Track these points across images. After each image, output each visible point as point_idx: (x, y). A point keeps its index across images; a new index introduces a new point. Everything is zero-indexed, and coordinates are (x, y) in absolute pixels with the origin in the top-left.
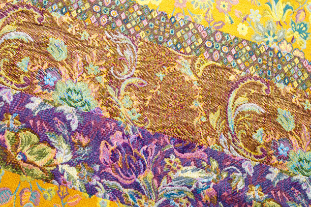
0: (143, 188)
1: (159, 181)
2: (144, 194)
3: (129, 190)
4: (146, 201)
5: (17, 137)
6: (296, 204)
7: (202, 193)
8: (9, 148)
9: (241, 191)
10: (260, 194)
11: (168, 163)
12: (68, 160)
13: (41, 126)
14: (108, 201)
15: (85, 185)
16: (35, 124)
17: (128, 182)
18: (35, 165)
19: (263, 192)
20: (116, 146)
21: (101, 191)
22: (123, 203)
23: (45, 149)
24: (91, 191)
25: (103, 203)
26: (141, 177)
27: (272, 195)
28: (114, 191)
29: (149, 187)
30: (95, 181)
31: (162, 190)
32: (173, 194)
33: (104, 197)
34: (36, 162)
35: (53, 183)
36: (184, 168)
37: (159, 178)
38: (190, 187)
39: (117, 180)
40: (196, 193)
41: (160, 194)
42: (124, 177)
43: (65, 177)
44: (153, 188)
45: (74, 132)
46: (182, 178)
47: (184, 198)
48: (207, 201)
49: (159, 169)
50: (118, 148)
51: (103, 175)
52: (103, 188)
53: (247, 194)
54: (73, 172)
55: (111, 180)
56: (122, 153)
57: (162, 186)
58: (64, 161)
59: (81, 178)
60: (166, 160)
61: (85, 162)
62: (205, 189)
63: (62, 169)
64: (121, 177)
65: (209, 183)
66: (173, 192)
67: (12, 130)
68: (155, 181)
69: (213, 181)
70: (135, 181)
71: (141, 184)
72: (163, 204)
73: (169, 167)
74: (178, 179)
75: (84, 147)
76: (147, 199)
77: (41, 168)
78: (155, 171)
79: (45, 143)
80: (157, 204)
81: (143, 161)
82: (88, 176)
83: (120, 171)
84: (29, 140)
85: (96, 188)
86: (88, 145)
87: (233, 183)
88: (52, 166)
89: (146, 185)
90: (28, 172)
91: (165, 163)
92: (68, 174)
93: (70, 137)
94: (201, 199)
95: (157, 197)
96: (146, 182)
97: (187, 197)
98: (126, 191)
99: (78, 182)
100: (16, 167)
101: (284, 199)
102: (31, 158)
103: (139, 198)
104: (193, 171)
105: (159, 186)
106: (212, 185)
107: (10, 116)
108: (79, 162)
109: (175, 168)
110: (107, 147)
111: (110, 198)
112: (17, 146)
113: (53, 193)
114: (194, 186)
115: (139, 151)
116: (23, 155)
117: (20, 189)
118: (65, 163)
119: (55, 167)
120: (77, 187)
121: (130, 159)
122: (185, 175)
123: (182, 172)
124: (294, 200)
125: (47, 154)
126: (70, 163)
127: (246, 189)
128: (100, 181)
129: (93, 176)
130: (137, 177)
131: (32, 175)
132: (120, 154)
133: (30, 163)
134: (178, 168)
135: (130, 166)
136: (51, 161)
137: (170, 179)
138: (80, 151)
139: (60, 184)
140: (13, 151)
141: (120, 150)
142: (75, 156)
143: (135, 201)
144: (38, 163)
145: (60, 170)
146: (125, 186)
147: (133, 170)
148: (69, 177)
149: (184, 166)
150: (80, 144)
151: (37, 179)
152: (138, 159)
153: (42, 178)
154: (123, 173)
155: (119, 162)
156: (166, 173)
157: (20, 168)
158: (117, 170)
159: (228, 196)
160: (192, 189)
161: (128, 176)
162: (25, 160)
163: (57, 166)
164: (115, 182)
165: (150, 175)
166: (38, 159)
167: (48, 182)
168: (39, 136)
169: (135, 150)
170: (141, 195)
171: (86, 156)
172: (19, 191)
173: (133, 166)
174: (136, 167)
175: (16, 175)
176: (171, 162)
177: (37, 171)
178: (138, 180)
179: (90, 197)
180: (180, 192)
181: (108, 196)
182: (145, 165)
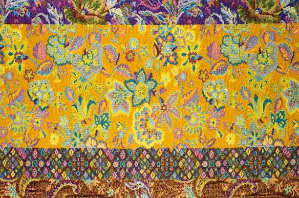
0: (167, 9)
2: (168, 13)
3: (157, 14)
4: (170, 18)
7: (208, 0)
8: (76, 7)
12: (114, 4)
14: (145, 26)
15: (128, 19)
17: (156, 8)
18: (94, 15)
21: (139, 20)
22: (155, 24)
23: (98, 1)
24: (133, 22)
25: (142, 27)
26: (164, 2)
28: (148, 17)
29: (171, 7)
30: (134, 15)
31: (180, 7)
32: (188, 7)
33: (142, 24)
34: (94, 13)
35: (107, 24)
39: (149, 9)
40: (203, 2)
41: (179, 10)
42: (153, 5)
43: (115, 17)
44: (174, 7)
47: (196, 8)
48: (212, 5)
51: (139, 8)
52: (140, 18)
54: (118, 12)
55: (145, 10)
57: (179, 4)
58: (112, 6)
59: (125, 14)
61: (126, 2)
63: (111, 12)
64: (151, 6)
68: (174, 2)
70: (161, 7)
71: (165, 7)
72: (182, 17)
76: (171, 16)
77: (98, 16)
80: (178, 18)
82: (129, 12)
83: (150, 2)
85: (136, 19)
88: (105, 12)
89: (168, 6)
90: (91, 22)
92: (116, 15)
94: (207, 5)
95: (177, 13)
96: (169, 4)
97: (198, 7)
98: (156, 15)
99: (123, 18)
100: (82, 21)
102: (91, 11)
103: (165, 17)
105: (177, 5)
108: (122, 4)
111: (146, 24)
112: (80, 5)
113: (109, 31)
116: (85, 10)
117: (88, 34)
118: (113, 7)
119: (107, 13)
120: (123, 23)
125: (100, 4)
126: (117, 7)
128: (137, 13)
129: (133, 11)
130: (161, 3)
131: (94, 23)
133: (91, 15)
136: (104, 9)
139: (112, 24)
140: (78, 10)
143: (163, 20)
144: (96, 12)
145: (110, 13)
146: (155, 12)
148: (117, 17)
151: (97, 24)
153: (100, 23)
154: (152, 2)
157: (85, 20)
158: (148, 2)
161: (156, 4)
162: (87, 14)
163: (108, 11)
164: (148, 11)
166: (95, 9)
167: (104, 24)
170: (166, 15)
172: (87, 36)
175: (83, 25)
177: (97, 19)
178: (162, 5)
179: (133, 26)
180: (193, 4)
181: (144, 22)
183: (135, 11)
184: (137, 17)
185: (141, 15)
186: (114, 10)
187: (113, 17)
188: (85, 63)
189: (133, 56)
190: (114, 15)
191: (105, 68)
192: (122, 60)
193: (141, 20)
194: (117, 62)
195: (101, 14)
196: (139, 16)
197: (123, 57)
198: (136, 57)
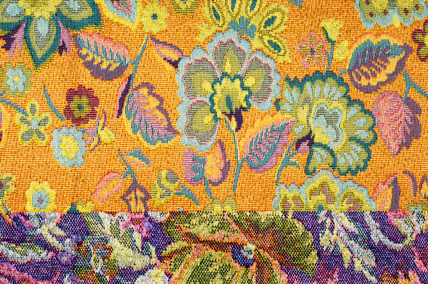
183: (64, 258)
184: (61, 239)
185: (47, 246)
186: (139, 262)
187: (145, 239)
188: (237, 82)
189: (73, 105)
190: (139, 243)
191: (169, 67)
192: (108, 92)
193: (43, 231)
194: (128, 87)
195: (184, 249)
196: (53, 241)
197: (108, 103)
198: (61, 103)
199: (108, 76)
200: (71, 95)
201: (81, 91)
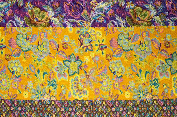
0: (84, 18)
1: (90, 13)
2: (85, 20)
4: (86, 23)
5: (32, 11)
6: (148, 5)
7: (108, 13)
8: (31, 17)
9: (124, 6)
10: (132, 5)
11: (92, 4)
13: (40, 4)
14: (72, 28)
15: (62, 24)
16: (37, 4)
17: (78, 18)
18: (42, 22)
19: (133, 4)
20: (69, 3)
21: (69, 24)
22: (78, 27)
23: (44, 13)
24: (65, 25)
25: (70, 29)
26: (82, 14)
27: (137, 4)
28: (73, 23)
30: (65, 21)
31: (92, 17)
32: (96, 17)
33: (70, 27)
34: (42, 20)
35: (50, 27)
36: (98, 4)
37: (89, 12)
38: (102, 12)
40: (105, 13)
41: (91, 18)
43: (54, 23)
44: (88, 17)
45: (52, 2)
46: (98, 9)
47: (101, 17)
48: (110, 16)
49: (89, 8)
50: (71, 4)
51: (68, 18)
53: (126, 7)
55: (71, 19)
56: (73, 5)
57: (91, 15)
58: (52, 16)
59: (60, 21)
60: (91, 2)
61: (60, 14)
62: (109, 11)
63: (52, 20)
64: (75, 16)
65: (110, 7)
66: (96, 16)
67: (30, 9)
68: (88, 14)
69: (111, 6)
71: (83, 17)
72: (93, 22)
73: (92, 5)
74: (96, 10)
75: (58, 8)
76: (87, 22)
77: (44, 22)
78: (87, 9)
79: (43, 11)
80: (91, 23)
81: (81, 6)
82: (62, 20)
83: (74, 14)
84: (37, 11)
85: (66, 24)
86: (59, 6)
87: (120, 4)
88: (48, 20)
89: (85, 16)
90: (40, 25)
91: (90, 4)
92: (55, 21)
93: (51, 5)
94: (108, 16)
95: (90, 20)
97: (102, 16)
98: (78, 22)
99: (59, 23)
100: (35, 25)
101: (143, 4)
102: (40, 19)
103: (83, 23)
104: (102, 4)
105: (90, 15)
106: (111, 8)
107: (27, 4)
108: (57, 14)
109: (95, 5)
110: (66, 4)
111: (73, 27)
112: (33, 15)
113: (51, 31)
114: (104, 11)
115: (79, 2)
116: (37, 19)
120: (59, 26)
121: (76, 7)
122: (99, 7)
123: (98, 6)
124: (147, 3)
125: (45, 15)
126: (54, 16)
127: (126, 5)
129: (64, 19)
130: (80, 14)
131: (42, 26)
132: (72, 6)
133: (40, 21)
134: (96, 5)
135: (77, 10)
136: (47, 18)
137: (94, 11)
138: (57, 9)
139: (53, 27)
141: (72, 4)
142: (55, 12)
143: (82, 25)
145: (51, 20)
146: (77, 20)
147: (79, 12)
148: (55, 22)
149: (98, 3)
150: (56, 6)
151: (44, 27)
152: (79, 6)
153: (46, 26)
154: (75, 14)
155: (72, 10)
156: (91, 9)
157: (37, 24)
158: (72, 14)
159: (119, 10)
160: (103, 12)
161: (77, 15)
162: (38, 21)
163: (50, 19)
164: (73, 19)
165: (85, 11)
166: (42, 18)
167: (48, 27)
168: (40, 9)
169: (77, 3)
170: (84, 21)
171: (59, 11)
172: (39, 34)
173: (78, 9)
174: (79, 10)
175: (36, 28)
176: (93, 3)
177: (43, 24)
178: (81, 16)
179: (65, 28)
180: (99, 15)
181: (71, 26)
182: (82, 8)
183: (66, 19)
184: (67, 23)
185: (69, 22)
188: (39, 50)
189: (66, 46)
190: (54, 22)
191: (51, 53)
192: (61, 48)
193: (70, 24)
194: (58, 49)
195: (46, 21)
196: (68, 22)
197: (61, 46)
198: (68, 47)
199: (61, 51)
200: (67, 48)
201: (65, 49)
